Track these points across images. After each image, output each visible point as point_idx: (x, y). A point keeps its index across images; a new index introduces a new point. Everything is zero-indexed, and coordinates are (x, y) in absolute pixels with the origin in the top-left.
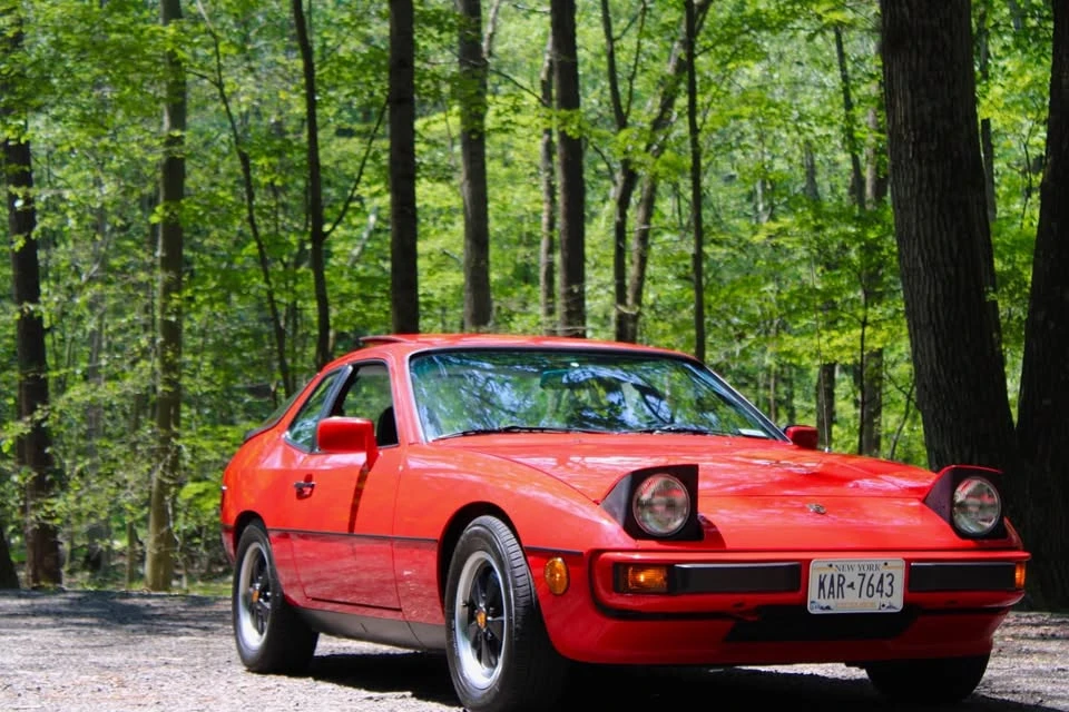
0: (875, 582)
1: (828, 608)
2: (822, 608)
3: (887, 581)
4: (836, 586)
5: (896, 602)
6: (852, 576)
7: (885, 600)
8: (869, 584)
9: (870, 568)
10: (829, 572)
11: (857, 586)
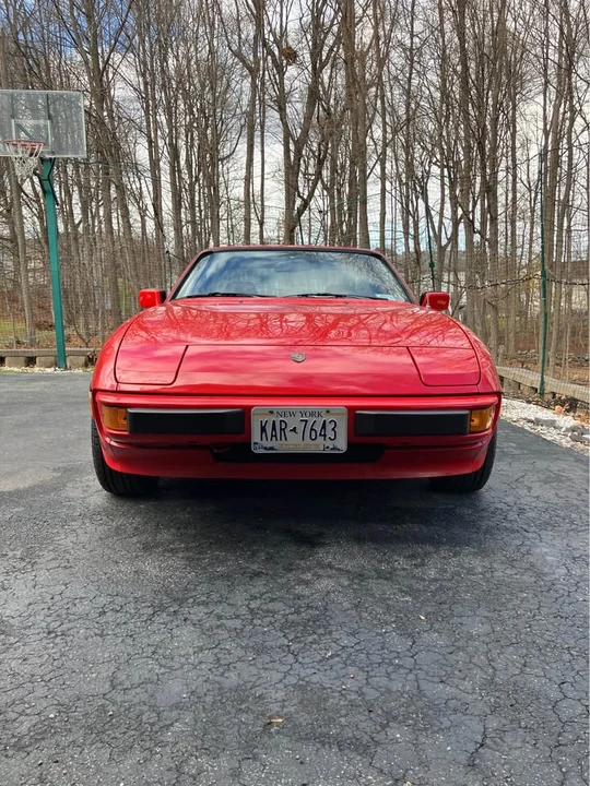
0: (318, 428)
1: (272, 448)
2: (266, 448)
3: (329, 427)
4: (279, 430)
5: (342, 444)
6: (292, 422)
7: (330, 444)
8: (312, 429)
9: (312, 414)
10: (271, 419)
11: (300, 430)
